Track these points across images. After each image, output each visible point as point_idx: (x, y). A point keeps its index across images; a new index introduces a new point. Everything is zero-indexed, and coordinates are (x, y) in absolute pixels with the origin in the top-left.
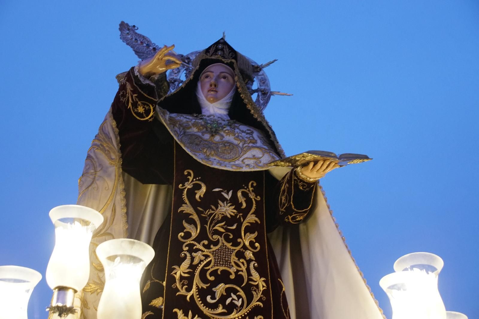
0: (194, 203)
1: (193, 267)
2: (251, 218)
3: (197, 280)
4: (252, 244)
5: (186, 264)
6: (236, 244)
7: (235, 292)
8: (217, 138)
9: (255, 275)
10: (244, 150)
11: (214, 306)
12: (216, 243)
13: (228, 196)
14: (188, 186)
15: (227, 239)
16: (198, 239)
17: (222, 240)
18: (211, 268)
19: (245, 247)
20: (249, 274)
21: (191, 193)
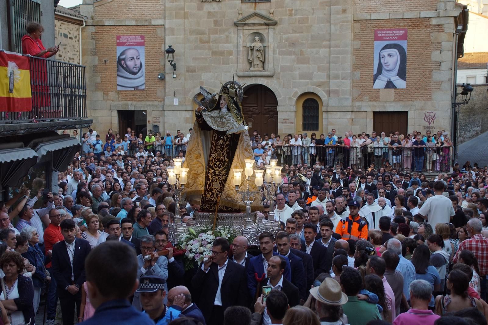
0: (215, 141)
1: (213, 158)
2: (227, 143)
3: (213, 161)
4: (226, 150)
5: (212, 157)
6: (222, 151)
7: (221, 163)
8: (222, 121)
9: (226, 158)
10: (227, 124)
11: (216, 167)
12: (218, 151)
13: (222, 138)
14: (214, 135)
15: (220, 150)
16: (215, 151)
17: (219, 150)
18: (216, 158)
19: (224, 152)
20: (225, 159)
21: (215, 138)
